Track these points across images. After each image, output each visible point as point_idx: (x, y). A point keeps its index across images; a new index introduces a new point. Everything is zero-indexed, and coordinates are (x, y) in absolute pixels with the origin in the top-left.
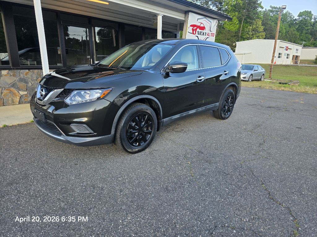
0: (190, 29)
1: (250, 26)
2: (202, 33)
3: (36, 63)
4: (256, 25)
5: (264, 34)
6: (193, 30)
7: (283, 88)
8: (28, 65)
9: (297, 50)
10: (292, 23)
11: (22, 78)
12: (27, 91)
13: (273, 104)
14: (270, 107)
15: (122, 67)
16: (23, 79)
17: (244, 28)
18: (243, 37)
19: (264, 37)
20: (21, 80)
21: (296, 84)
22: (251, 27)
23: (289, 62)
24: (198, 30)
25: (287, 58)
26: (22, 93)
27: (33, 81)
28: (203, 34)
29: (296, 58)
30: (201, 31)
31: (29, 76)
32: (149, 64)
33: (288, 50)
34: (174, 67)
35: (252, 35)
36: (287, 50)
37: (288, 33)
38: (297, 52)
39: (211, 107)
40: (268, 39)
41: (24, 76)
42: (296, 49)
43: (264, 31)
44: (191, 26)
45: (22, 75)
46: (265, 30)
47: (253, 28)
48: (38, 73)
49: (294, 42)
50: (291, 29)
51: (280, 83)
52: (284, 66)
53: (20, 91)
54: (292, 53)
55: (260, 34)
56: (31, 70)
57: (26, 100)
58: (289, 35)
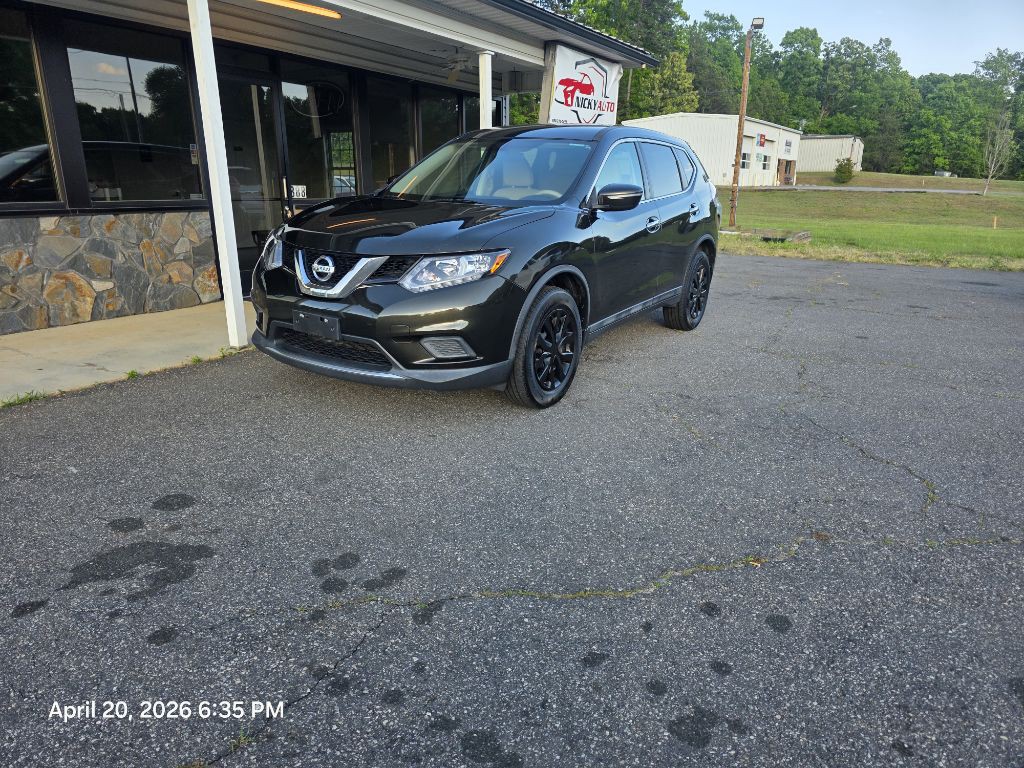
0: (559, 92)
1: (655, 72)
2: (587, 102)
3: (120, 195)
4: (673, 70)
5: (694, 96)
6: (566, 94)
7: (781, 252)
8: (104, 199)
9: (788, 144)
10: (767, 65)
11: (99, 238)
12: (113, 280)
13: (782, 291)
14: (776, 298)
15: (432, 198)
16: (101, 241)
17: (637, 78)
18: (638, 107)
19: (697, 106)
20: (96, 246)
21: (805, 242)
22: (658, 76)
23: (769, 178)
24: (578, 93)
25: (764, 168)
26: (100, 286)
27: (128, 248)
28: (589, 104)
29: (786, 166)
30: (585, 96)
31: (117, 232)
32: (493, 192)
33: (766, 144)
34: (612, 198)
35: (663, 99)
36: (762, 145)
37: (759, 95)
38: (789, 151)
39: (669, 295)
40: (707, 111)
41: (103, 234)
42: (786, 142)
43: (695, 89)
44: (562, 82)
45: (97, 233)
46: (696, 85)
47: (665, 77)
48: (140, 223)
49: (777, 121)
50: (767, 84)
51: (766, 240)
52: (759, 191)
53: (93, 277)
54: (777, 153)
55: (686, 96)
56: (122, 216)
57: (111, 308)
58: (760, 99)
